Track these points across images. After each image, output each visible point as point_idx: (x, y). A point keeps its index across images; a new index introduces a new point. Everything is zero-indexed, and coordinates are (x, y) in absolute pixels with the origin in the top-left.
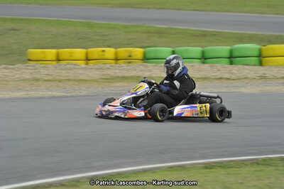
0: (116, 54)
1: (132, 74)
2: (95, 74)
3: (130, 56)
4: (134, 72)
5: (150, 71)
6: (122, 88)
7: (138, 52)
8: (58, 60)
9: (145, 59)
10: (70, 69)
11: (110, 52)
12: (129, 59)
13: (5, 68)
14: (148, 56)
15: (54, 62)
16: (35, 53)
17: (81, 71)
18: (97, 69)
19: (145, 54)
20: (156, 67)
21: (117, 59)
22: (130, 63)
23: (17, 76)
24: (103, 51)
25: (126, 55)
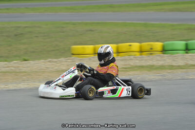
0: (141, 47)
3: (151, 49)
5: (165, 61)
7: (158, 45)
9: (164, 50)
11: (136, 46)
12: (151, 51)
13: (50, 62)
14: (166, 48)
15: (92, 56)
16: (77, 48)
18: (123, 60)
19: (163, 47)
21: (141, 52)
22: (151, 54)
23: (56, 68)
24: (130, 45)
25: (148, 48)
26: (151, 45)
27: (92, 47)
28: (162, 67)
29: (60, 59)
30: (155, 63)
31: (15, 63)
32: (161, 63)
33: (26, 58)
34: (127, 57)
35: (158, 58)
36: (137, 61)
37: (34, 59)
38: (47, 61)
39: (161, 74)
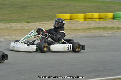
0: (99, 16)
1: (104, 26)
2: (85, 26)
3: (106, 17)
4: (105, 25)
5: (114, 24)
6: (93, 34)
7: (110, 15)
8: (71, 19)
9: (114, 18)
10: (74, 24)
11: (96, 15)
14: (115, 16)
15: (69, 20)
17: (79, 25)
18: (88, 23)
20: (118, 22)
21: (100, 18)
22: (106, 20)
24: (93, 14)
25: (104, 16)
26: (106, 14)
27: (69, 15)
28: (112, 28)
29: (49, 22)
30: (108, 26)
31: (21, 24)
32: (112, 26)
33: (28, 21)
34: (91, 22)
35: (110, 22)
36: (97, 24)
37: (33, 22)
38: (41, 23)
39: (111, 33)
